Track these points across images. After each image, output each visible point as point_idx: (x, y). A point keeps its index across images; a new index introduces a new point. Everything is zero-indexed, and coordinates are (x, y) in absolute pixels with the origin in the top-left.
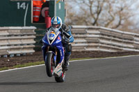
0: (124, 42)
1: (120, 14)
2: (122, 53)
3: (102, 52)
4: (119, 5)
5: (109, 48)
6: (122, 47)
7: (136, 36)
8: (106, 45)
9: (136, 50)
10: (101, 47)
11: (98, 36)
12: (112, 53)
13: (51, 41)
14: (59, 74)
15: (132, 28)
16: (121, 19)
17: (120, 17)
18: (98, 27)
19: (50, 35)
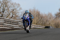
0: (15, 24)
1: (13, 12)
2: (14, 29)
3: (5, 29)
4: (12, 8)
5: (8, 27)
6: (14, 26)
7: (20, 22)
8: (7, 26)
9: (20, 28)
10: (4, 26)
11: (3, 22)
12: (9, 29)
13: (26, 18)
14: (28, 30)
15: (18, 18)
16: (13, 15)
17: (13, 14)
18: (3, 18)
19: (25, 16)
